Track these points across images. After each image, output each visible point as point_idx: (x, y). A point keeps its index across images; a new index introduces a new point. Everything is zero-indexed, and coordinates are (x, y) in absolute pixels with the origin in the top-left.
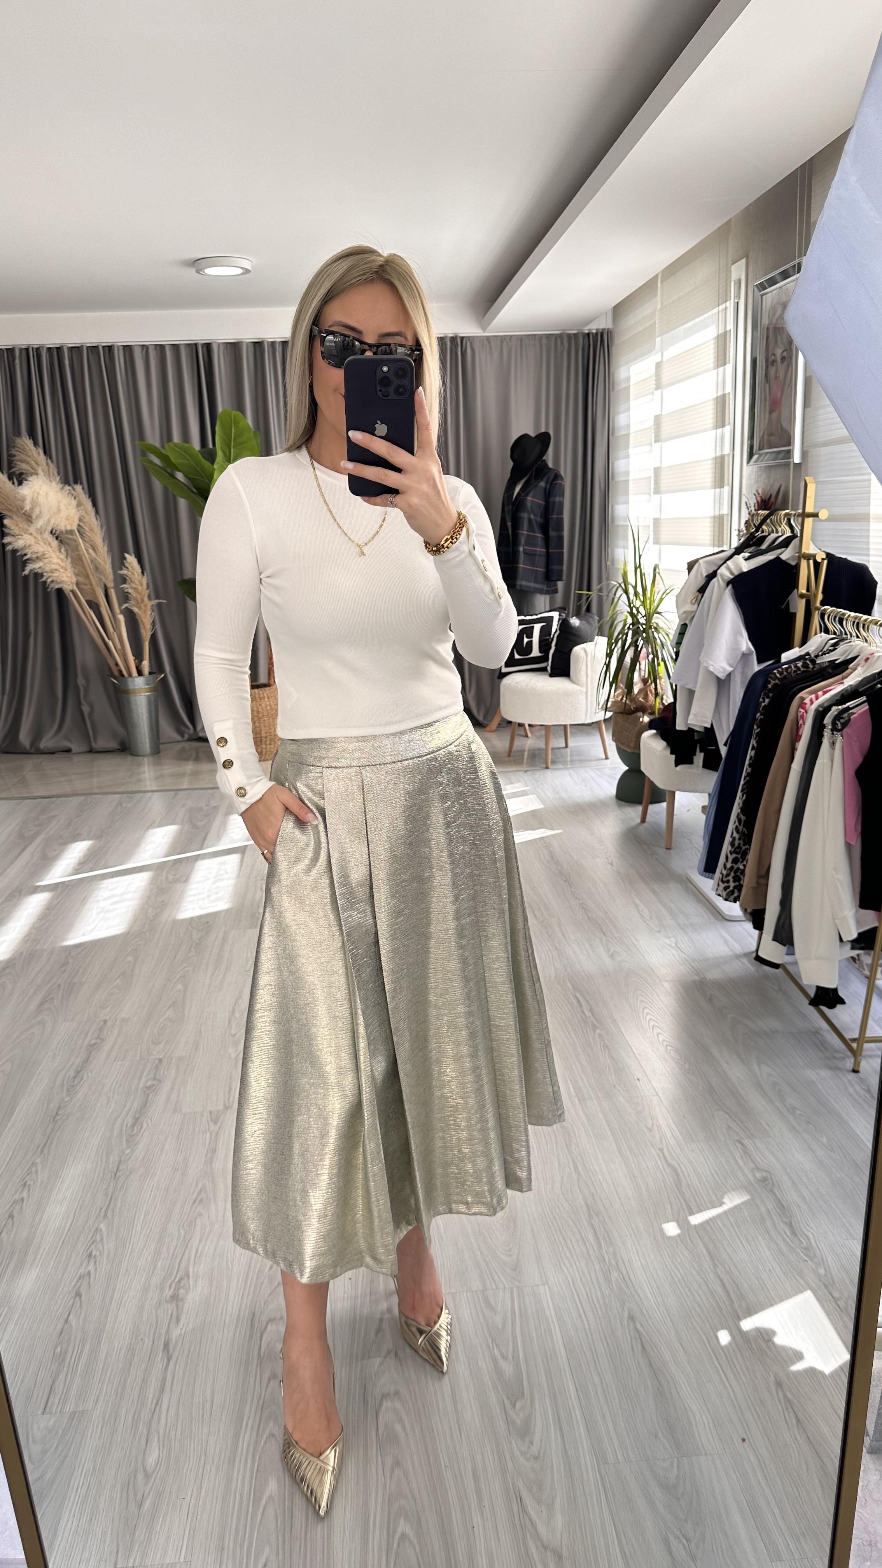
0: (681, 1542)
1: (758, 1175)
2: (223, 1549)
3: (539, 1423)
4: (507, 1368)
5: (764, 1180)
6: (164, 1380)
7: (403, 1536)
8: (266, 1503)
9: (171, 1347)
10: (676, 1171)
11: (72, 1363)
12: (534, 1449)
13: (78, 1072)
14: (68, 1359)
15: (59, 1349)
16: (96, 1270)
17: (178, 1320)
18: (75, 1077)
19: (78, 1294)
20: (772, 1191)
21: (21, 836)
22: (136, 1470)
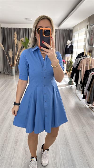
1: (84, 132)
3: (58, 163)
4: (54, 155)
5: (85, 132)
6: (14, 154)
9: (15, 149)
10: (75, 131)
11: (4, 151)
15: (2, 149)
16: (7, 138)
17: (16, 146)
18: (7, 114)
19: (5, 142)
20: (86, 134)
21: (3, 84)
22: (10, 166)
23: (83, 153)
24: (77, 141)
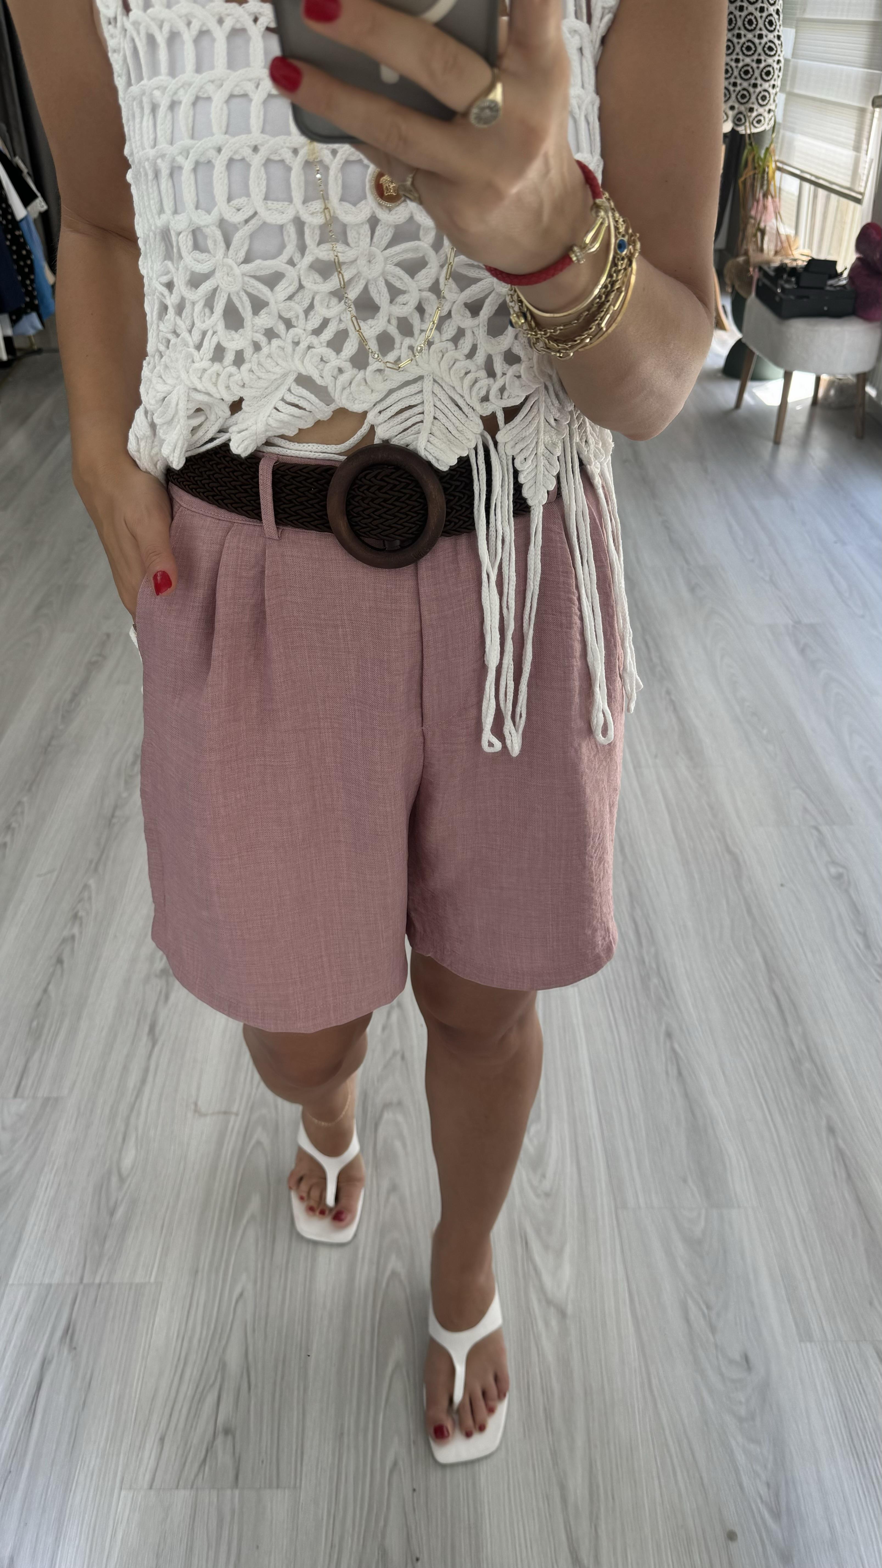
0: (701, 1309)
1: (833, 870)
2: (197, 1272)
3: (554, 1152)
5: (839, 876)
6: (146, 1070)
7: (394, 1274)
8: (248, 1222)
9: (158, 1029)
10: (736, 860)
11: (48, 1041)
12: (547, 1185)
13: (75, 695)
14: (43, 1038)
15: (35, 1023)
16: (81, 933)
17: (167, 997)
18: (71, 701)
19: (60, 961)
20: (847, 891)
22: (109, 1173)
23: (807, 1065)
24: (758, 956)
